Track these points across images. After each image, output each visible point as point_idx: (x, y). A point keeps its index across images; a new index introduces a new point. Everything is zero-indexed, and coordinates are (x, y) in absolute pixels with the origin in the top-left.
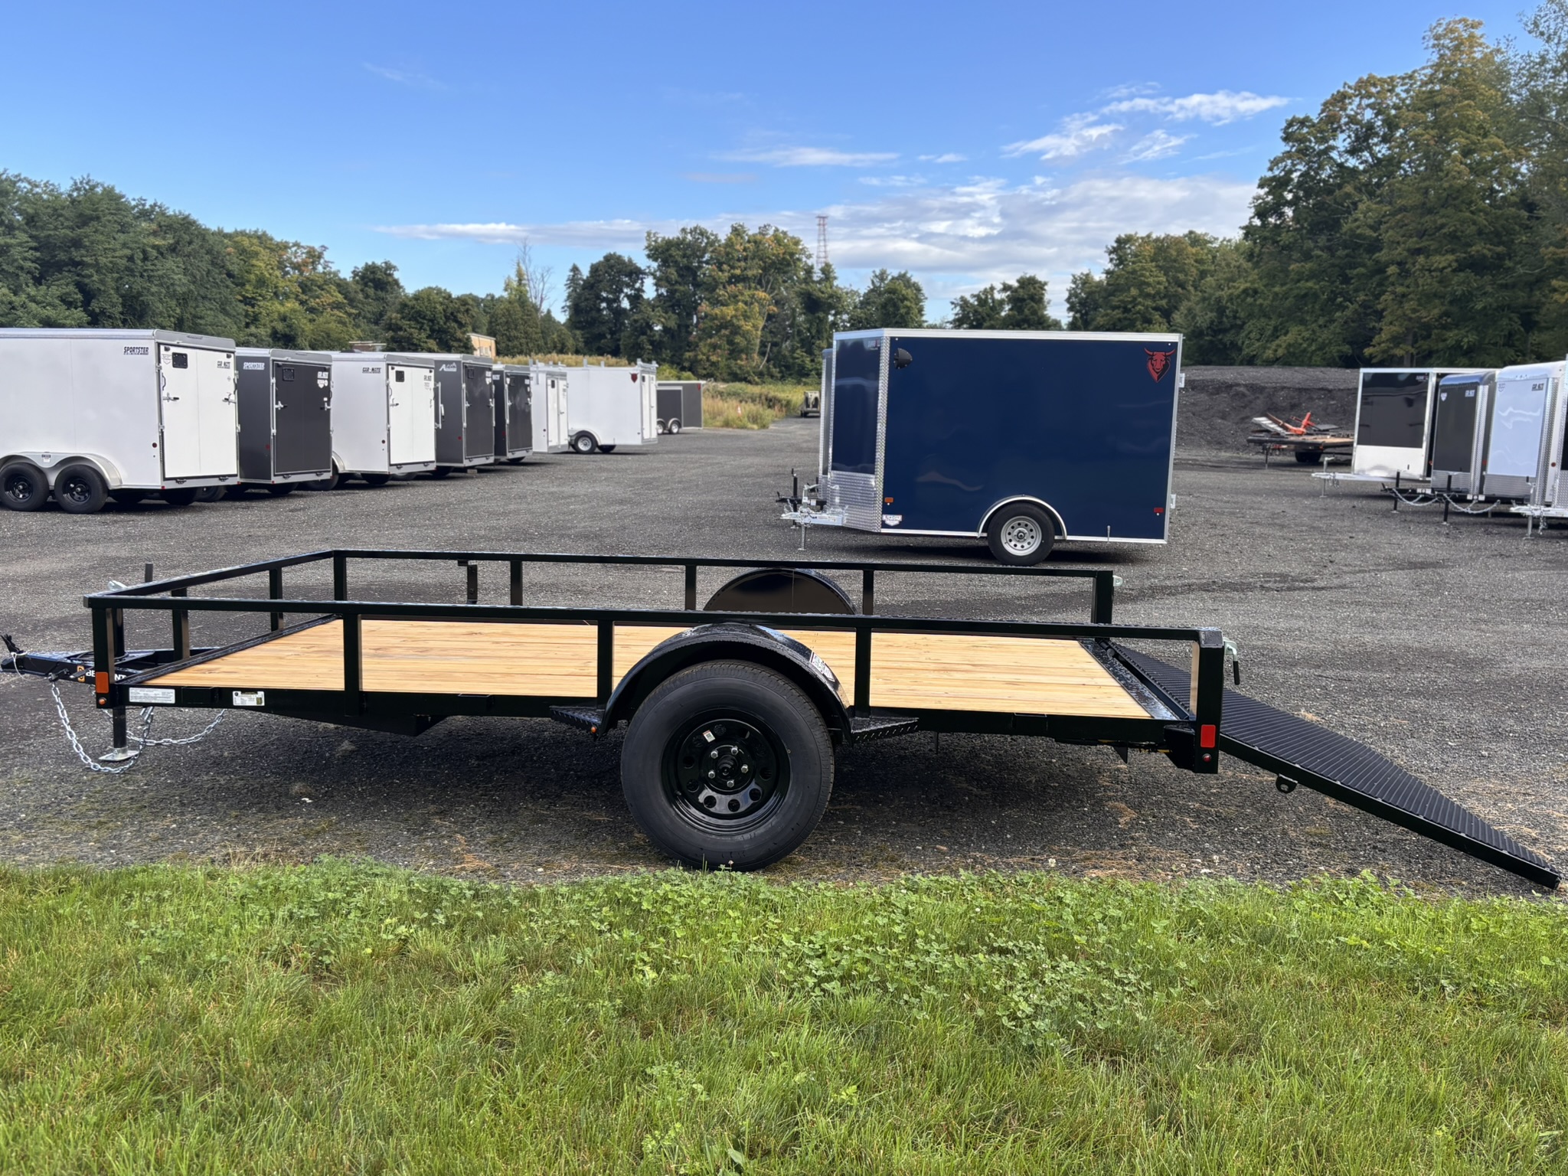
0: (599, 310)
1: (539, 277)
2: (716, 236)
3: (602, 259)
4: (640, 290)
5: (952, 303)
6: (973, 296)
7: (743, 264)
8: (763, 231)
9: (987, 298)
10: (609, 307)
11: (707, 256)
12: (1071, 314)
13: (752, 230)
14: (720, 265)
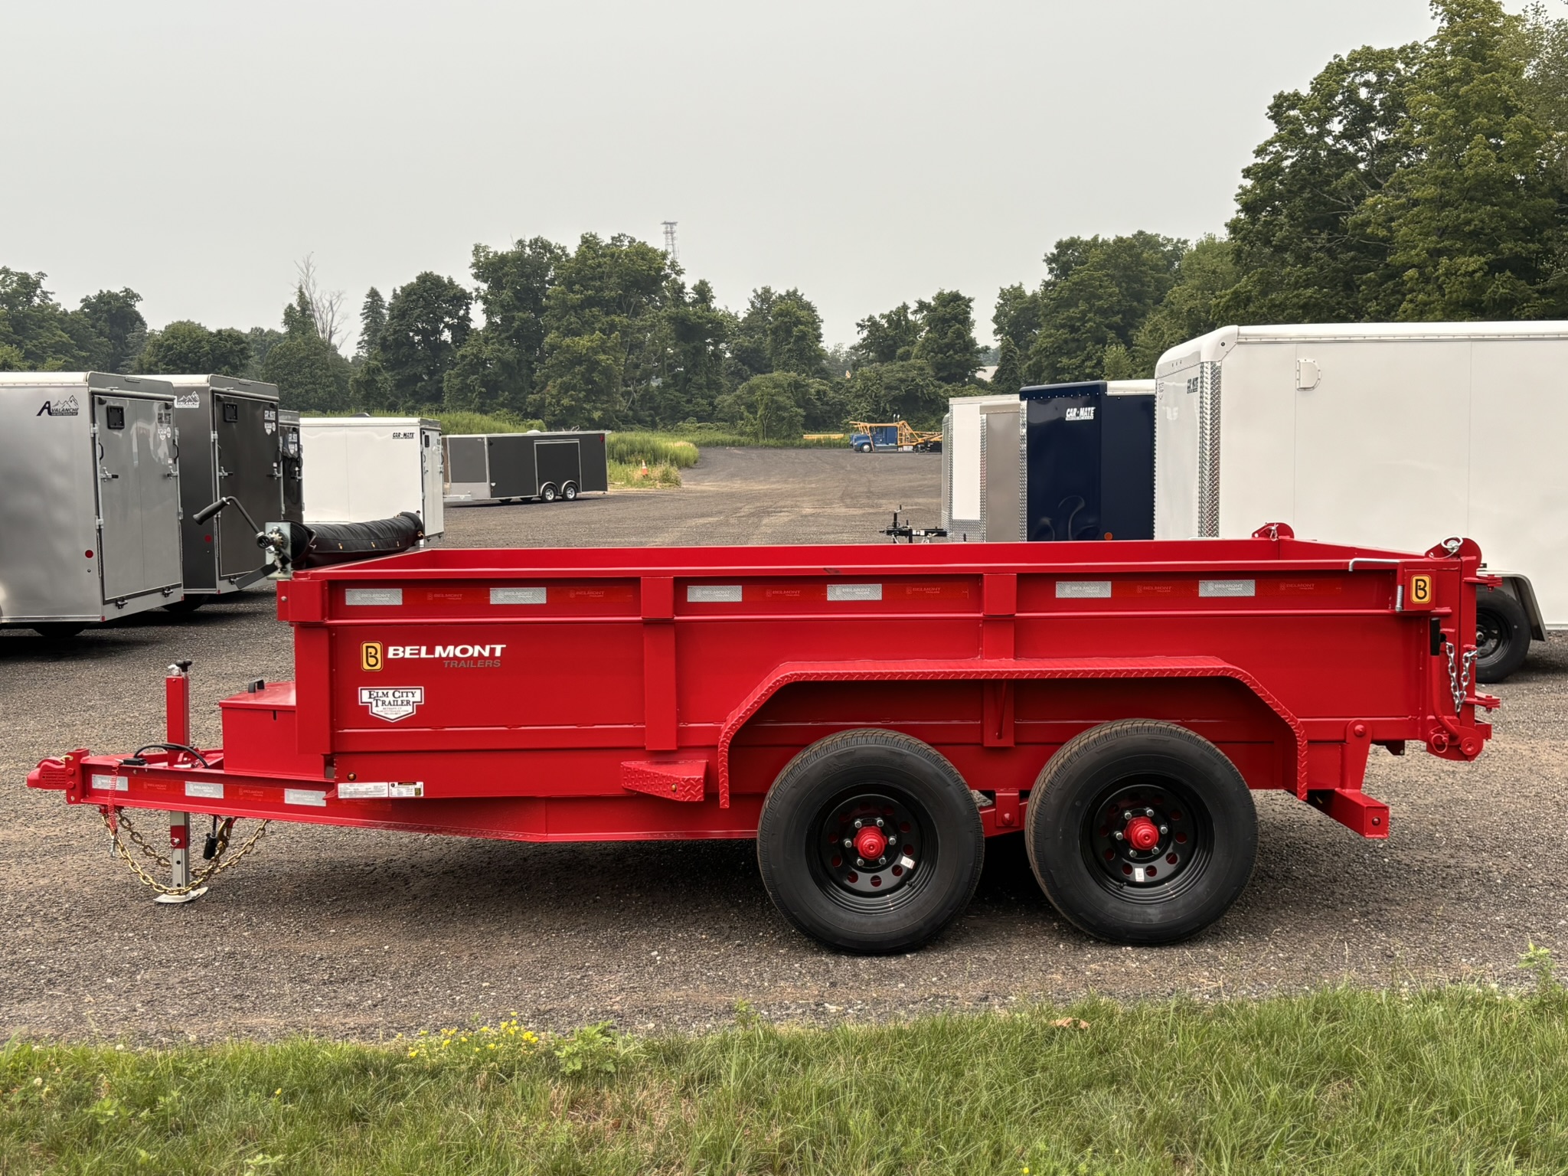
0: (413, 345)
1: (327, 305)
2: (563, 249)
3: (415, 281)
4: (466, 319)
5: (858, 325)
7: (597, 283)
8: (617, 241)
9: (899, 319)
10: (426, 341)
12: (999, 337)
13: (605, 239)
14: (569, 284)
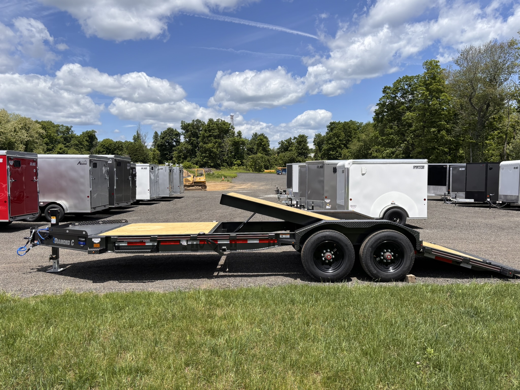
0: (166, 146)
1: (144, 135)
2: (204, 122)
3: (166, 130)
4: (179, 139)
5: (279, 143)
6: (285, 140)
7: (213, 131)
8: (218, 120)
9: (289, 141)
10: (169, 145)
11: (201, 129)
12: (315, 146)
13: (215, 120)
14: (206, 131)
